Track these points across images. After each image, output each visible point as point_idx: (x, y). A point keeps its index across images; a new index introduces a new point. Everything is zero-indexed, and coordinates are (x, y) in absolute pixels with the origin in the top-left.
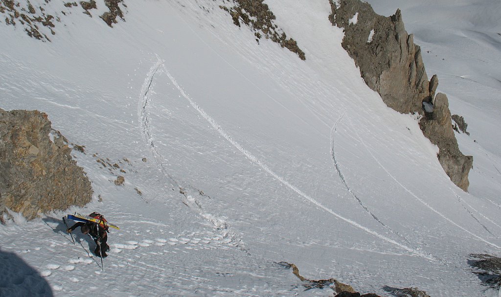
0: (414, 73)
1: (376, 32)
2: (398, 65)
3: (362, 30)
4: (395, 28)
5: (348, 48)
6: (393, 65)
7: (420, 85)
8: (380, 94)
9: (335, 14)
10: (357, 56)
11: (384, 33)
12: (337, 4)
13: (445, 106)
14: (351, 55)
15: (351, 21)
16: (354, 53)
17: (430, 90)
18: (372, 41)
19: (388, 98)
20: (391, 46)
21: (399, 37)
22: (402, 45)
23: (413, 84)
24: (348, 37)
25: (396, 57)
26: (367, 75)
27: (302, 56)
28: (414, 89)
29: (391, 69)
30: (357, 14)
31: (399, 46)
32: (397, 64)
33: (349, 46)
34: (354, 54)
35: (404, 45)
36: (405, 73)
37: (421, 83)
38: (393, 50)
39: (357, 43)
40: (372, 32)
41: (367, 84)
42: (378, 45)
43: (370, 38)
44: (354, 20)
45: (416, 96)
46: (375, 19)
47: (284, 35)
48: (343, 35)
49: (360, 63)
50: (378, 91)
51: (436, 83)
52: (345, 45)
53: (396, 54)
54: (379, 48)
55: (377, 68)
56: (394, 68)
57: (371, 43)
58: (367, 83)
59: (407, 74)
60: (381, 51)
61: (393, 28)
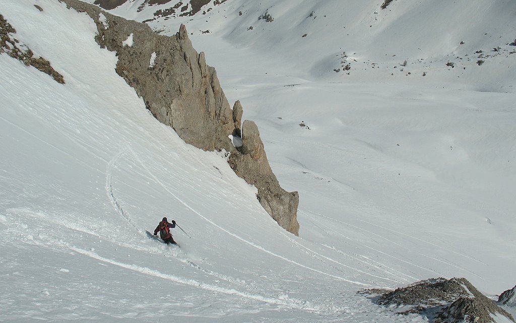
0: (212, 100)
1: (158, 54)
2: (192, 90)
3: (140, 53)
4: (181, 48)
5: (124, 74)
6: (185, 91)
7: (222, 115)
8: (174, 128)
9: (103, 34)
10: (138, 83)
11: (168, 54)
12: (105, 24)
13: (256, 134)
14: (130, 84)
15: (124, 43)
16: (134, 80)
17: (235, 120)
18: (155, 66)
19: (184, 132)
20: (179, 68)
21: (188, 56)
22: (193, 66)
23: (213, 114)
24: (123, 62)
25: (187, 80)
26: (154, 105)
27: (59, 78)
28: (215, 120)
29: (184, 96)
30: (132, 34)
31: (189, 68)
32: (190, 89)
33: (125, 72)
34: (133, 82)
35: (195, 66)
36: (202, 100)
37: (222, 112)
38: (182, 72)
39: (136, 69)
40: (154, 55)
41: (156, 118)
42: (163, 69)
43: (152, 62)
44: (129, 41)
45: (219, 129)
46: (155, 39)
47: (30, 53)
48: (116, 59)
49: (142, 93)
50: (171, 125)
51: (240, 110)
52: (120, 71)
53: (187, 77)
54: (165, 72)
55: (165, 96)
56: (187, 95)
57: (154, 68)
58: (155, 116)
59: (204, 102)
60: (167, 75)
61: (179, 48)
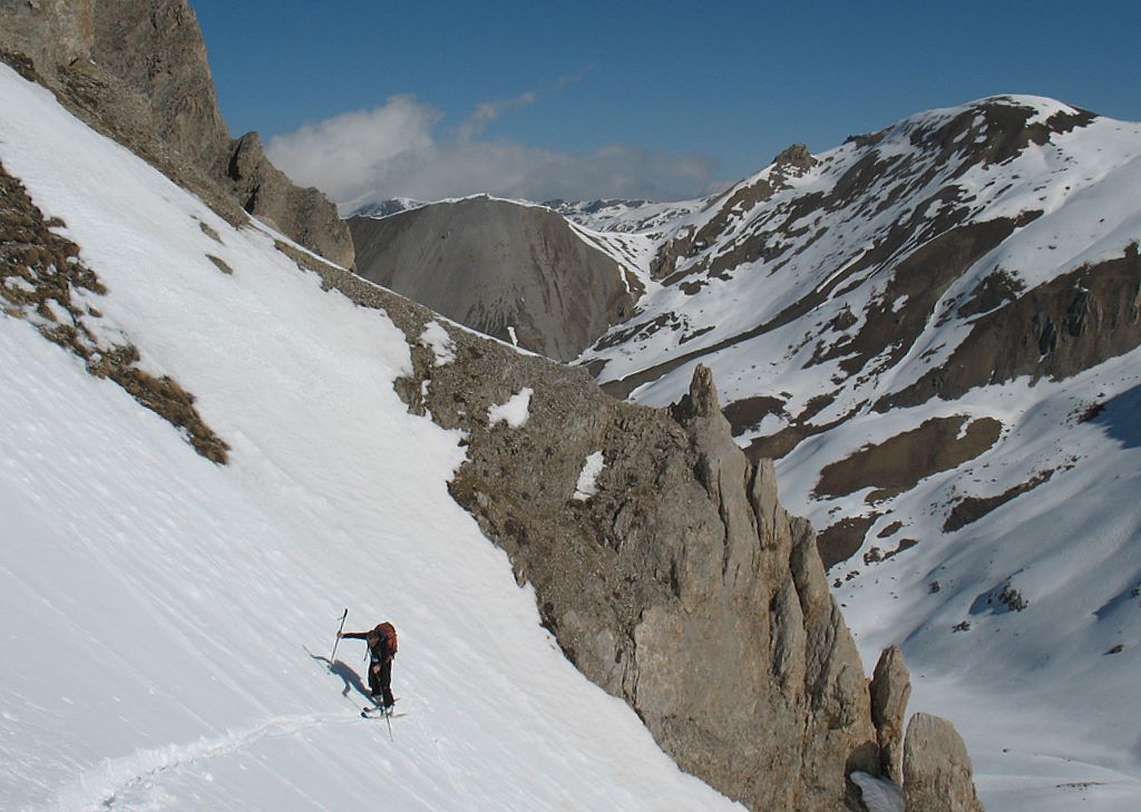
0: (797, 636)
1: (610, 459)
2: (719, 585)
3: (548, 451)
4: (693, 442)
5: (476, 503)
6: (694, 584)
7: (829, 690)
8: (638, 712)
9: (427, 377)
10: (522, 539)
11: (646, 460)
12: (438, 349)
13: (957, 769)
14: (492, 533)
15: (496, 414)
16: (509, 528)
17: (877, 717)
18: (597, 496)
19: (677, 730)
20: (678, 505)
21: (714, 466)
22: (730, 504)
23: (795, 684)
24: (480, 466)
25: (706, 549)
26: (571, 618)
27: (210, 447)
28: (805, 709)
29: (687, 603)
30: (526, 393)
31: (714, 508)
32: (713, 579)
33: (483, 499)
34: (508, 531)
35: (736, 504)
36: (755, 629)
37: (831, 679)
38: (690, 520)
39: (525, 496)
40: (595, 462)
41: (573, 661)
42: (622, 505)
43: (585, 485)
44: (516, 411)
45: (819, 744)
46: (603, 408)
47: (130, 354)
48: (460, 455)
49: (533, 564)
50: (630, 698)
51: (899, 682)
52: (463, 491)
53: (704, 537)
54: (626, 516)
55: (617, 596)
56: (702, 599)
57: (589, 503)
58: (571, 655)
59: (765, 637)
60: (633, 525)
61: (684, 442)
